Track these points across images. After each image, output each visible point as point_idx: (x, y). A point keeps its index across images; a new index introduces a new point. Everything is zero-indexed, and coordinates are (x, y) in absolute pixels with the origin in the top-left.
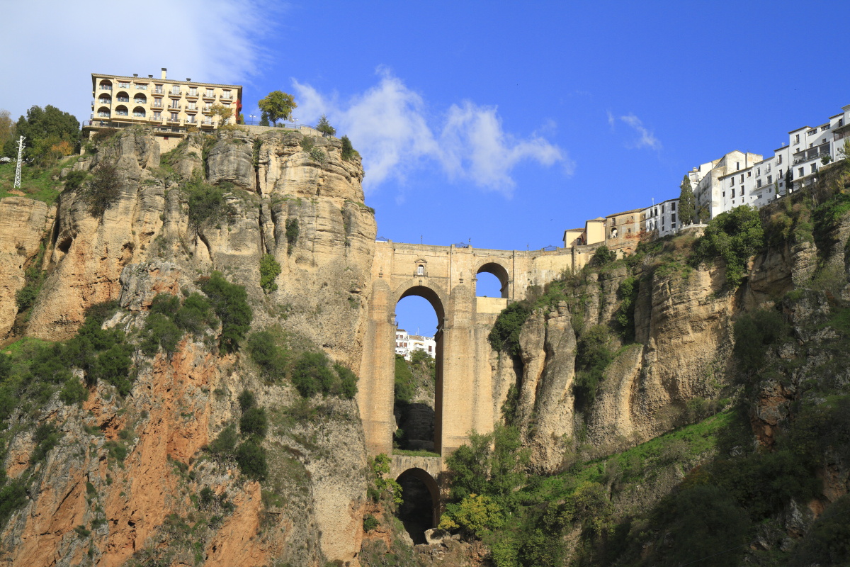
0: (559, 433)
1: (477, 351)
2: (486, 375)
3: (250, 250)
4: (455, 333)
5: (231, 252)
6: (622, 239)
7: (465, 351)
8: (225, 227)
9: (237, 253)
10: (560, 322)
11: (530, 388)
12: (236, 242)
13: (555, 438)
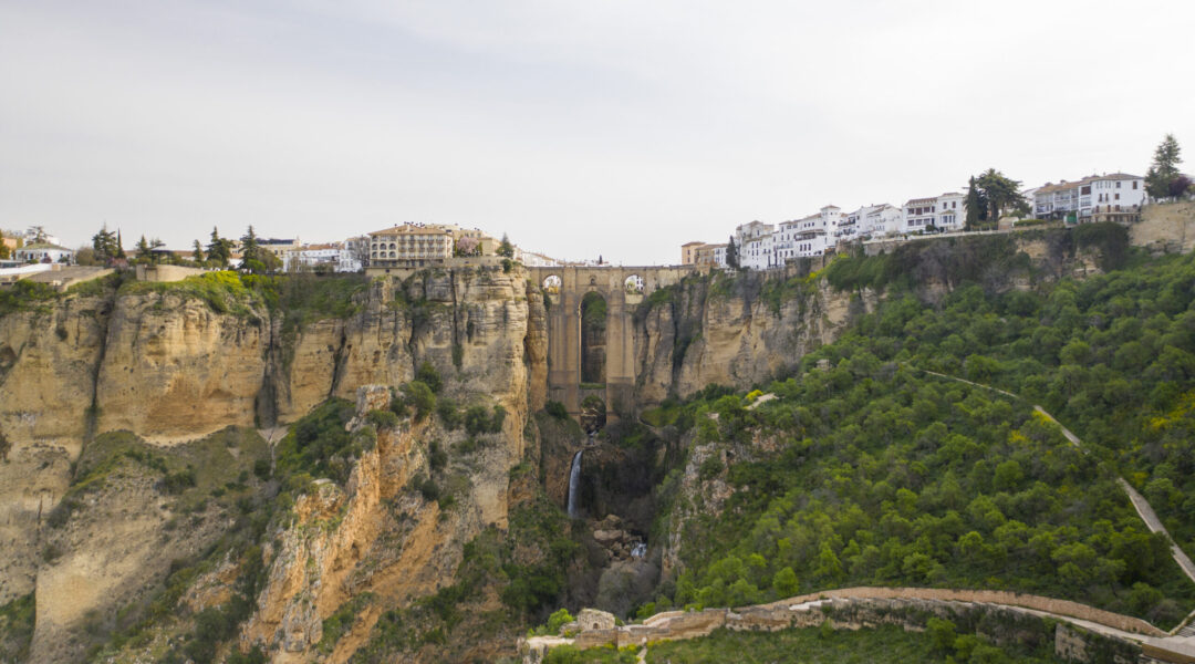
0: (665, 382)
1: (624, 329)
2: (630, 342)
3: (446, 344)
4: (612, 319)
5: (435, 346)
6: (702, 265)
7: (618, 328)
8: (431, 333)
9: (438, 347)
10: (666, 316)
11: (651, 353)
12: (438, 340)
13: (663, 385)
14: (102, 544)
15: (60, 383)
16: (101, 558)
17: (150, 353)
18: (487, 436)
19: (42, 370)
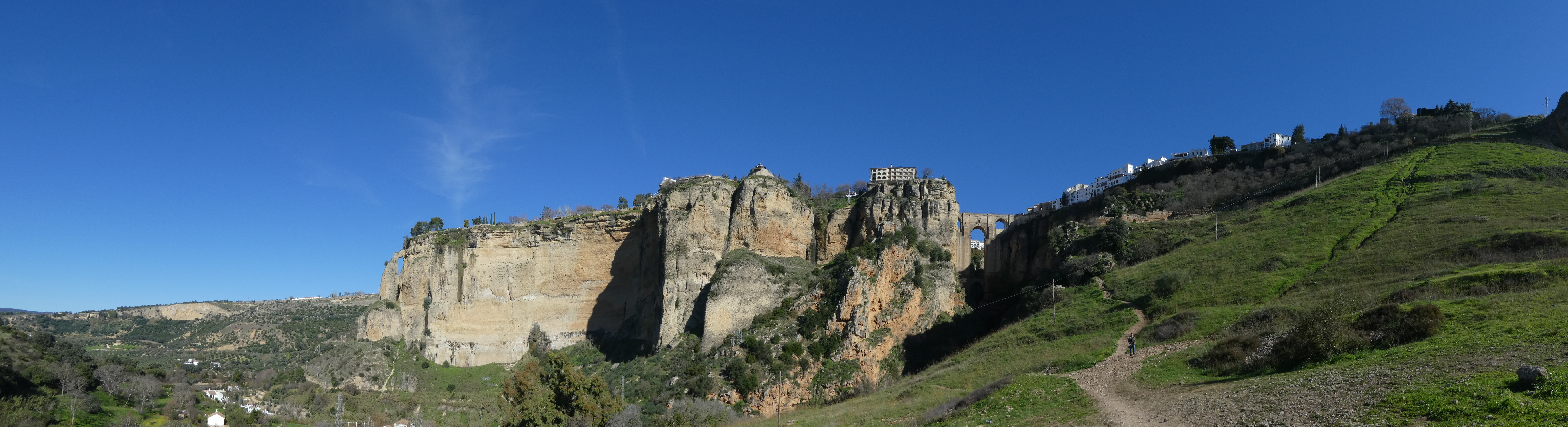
3: (919, 218)
5: (913, 217)
9: (915, 218)
12: (914, 215)
14: (738, 293)
15: (713, 219)
16: (737, 301)
17: (759, 207)
18: (944, 262)
19: (705, 213)
